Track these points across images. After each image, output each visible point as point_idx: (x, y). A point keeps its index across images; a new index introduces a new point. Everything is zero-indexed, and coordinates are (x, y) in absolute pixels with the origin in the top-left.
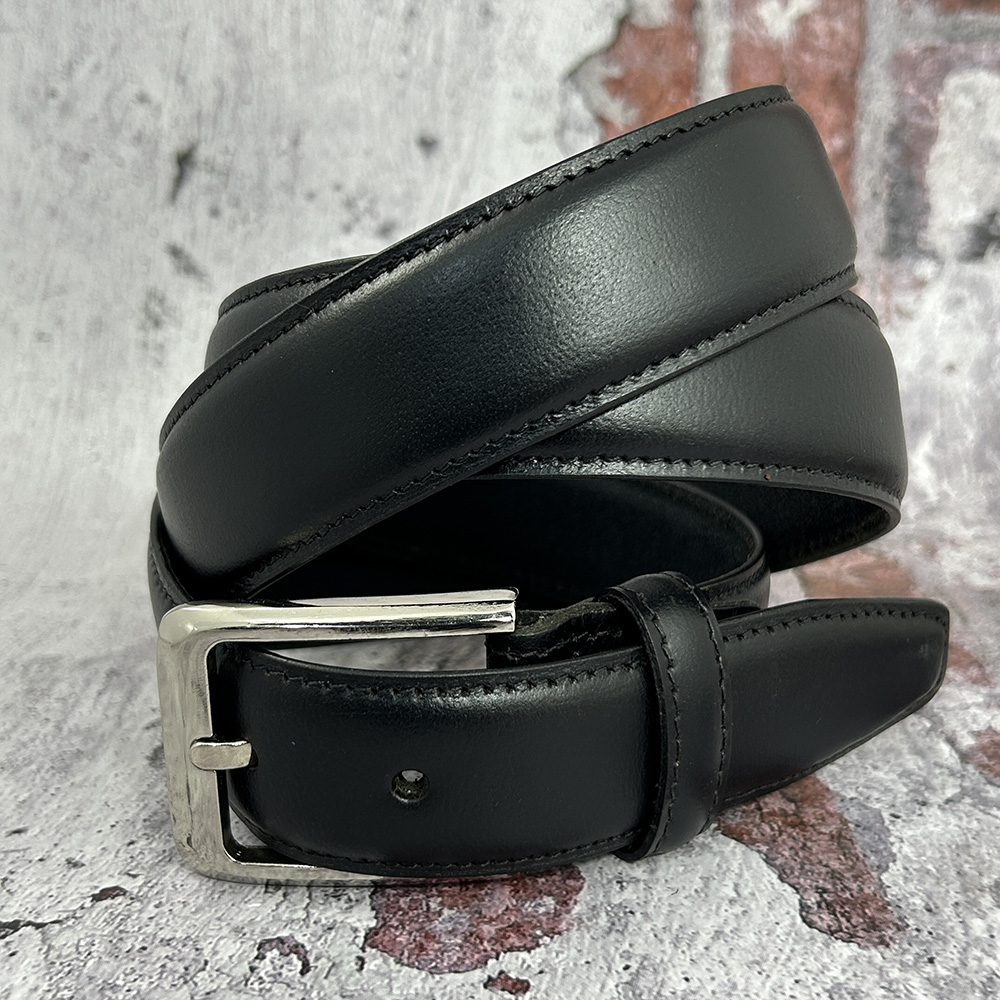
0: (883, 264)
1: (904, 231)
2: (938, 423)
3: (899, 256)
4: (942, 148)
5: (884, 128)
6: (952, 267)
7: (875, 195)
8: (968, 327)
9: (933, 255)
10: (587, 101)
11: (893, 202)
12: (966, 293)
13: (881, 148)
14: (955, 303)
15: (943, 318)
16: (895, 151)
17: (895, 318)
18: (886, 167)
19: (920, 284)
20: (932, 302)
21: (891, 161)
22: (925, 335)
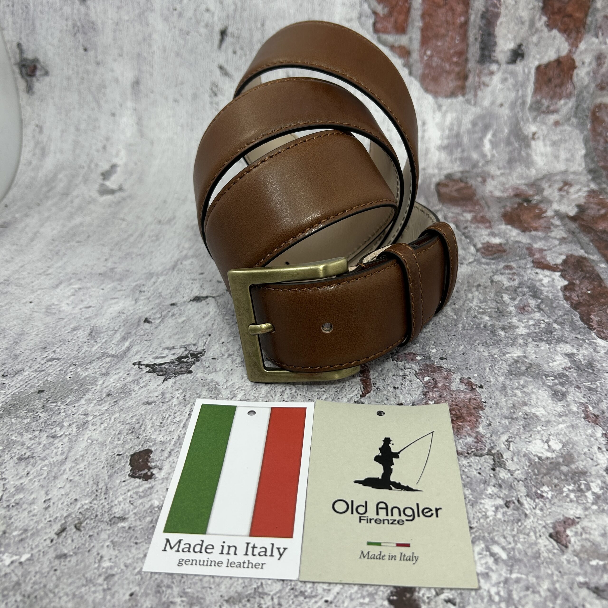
0: (479, 66)
1: (486, 53)
2: (495, 127)
3: (484, 62)
4: (502, 20)
5: (480, 12)
6: (504, 66)
7: (476, 39)
8: (509, 89)
9: (497, 62)
10: (369, 5)
11: (482, 42)
12: (508, 76)
13: (478, 20)
14: (504, 80)
15: (500, 86)
16: (484, 22)
17: (482, 87)
18: (480, 28)
19: (492, 73)
20: (496, 79)
21: (482, 25)
22: (493, 93)
